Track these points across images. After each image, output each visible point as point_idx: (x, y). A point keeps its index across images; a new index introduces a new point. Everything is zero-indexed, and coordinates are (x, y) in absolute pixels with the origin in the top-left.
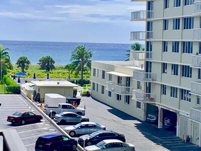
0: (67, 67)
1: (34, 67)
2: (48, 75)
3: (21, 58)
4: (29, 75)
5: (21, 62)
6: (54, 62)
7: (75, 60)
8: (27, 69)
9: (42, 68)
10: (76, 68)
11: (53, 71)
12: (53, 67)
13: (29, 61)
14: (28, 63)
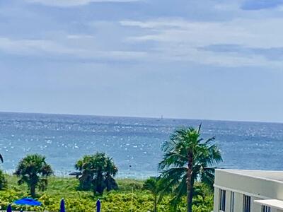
0: (149, 185)
1: (61, 183)
2: (98, 204)
3: (28, 160)
4: (47, 203)
5: (29, 170)
6: (115, 171)
7: (172, 166)
8: (43, 188)
9: (83, 186)
10: (174, 188)
11: (112, 194)
12: (112, 185)
13: (48, 167)
14: (47, 171)
